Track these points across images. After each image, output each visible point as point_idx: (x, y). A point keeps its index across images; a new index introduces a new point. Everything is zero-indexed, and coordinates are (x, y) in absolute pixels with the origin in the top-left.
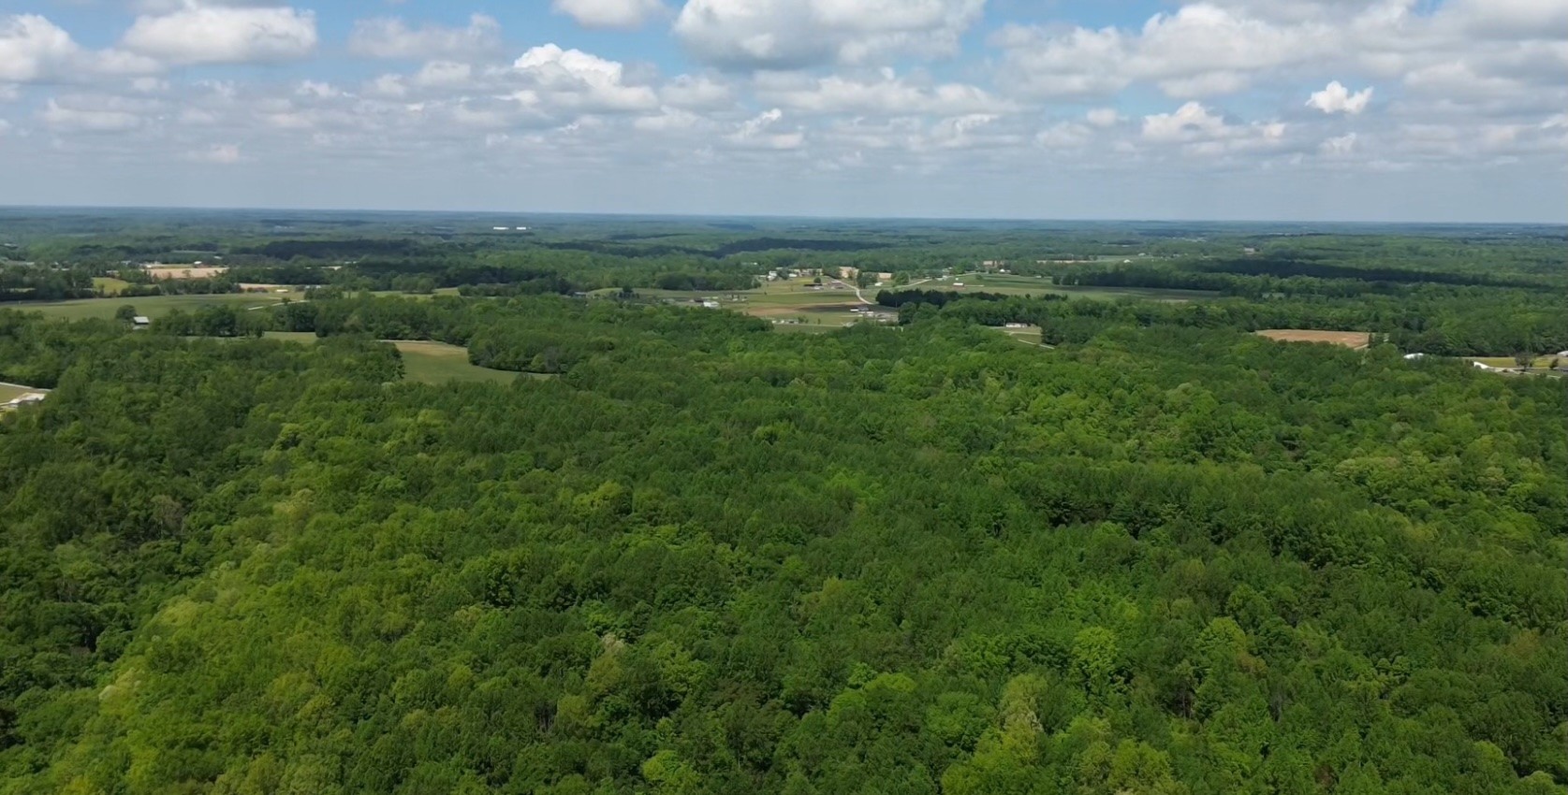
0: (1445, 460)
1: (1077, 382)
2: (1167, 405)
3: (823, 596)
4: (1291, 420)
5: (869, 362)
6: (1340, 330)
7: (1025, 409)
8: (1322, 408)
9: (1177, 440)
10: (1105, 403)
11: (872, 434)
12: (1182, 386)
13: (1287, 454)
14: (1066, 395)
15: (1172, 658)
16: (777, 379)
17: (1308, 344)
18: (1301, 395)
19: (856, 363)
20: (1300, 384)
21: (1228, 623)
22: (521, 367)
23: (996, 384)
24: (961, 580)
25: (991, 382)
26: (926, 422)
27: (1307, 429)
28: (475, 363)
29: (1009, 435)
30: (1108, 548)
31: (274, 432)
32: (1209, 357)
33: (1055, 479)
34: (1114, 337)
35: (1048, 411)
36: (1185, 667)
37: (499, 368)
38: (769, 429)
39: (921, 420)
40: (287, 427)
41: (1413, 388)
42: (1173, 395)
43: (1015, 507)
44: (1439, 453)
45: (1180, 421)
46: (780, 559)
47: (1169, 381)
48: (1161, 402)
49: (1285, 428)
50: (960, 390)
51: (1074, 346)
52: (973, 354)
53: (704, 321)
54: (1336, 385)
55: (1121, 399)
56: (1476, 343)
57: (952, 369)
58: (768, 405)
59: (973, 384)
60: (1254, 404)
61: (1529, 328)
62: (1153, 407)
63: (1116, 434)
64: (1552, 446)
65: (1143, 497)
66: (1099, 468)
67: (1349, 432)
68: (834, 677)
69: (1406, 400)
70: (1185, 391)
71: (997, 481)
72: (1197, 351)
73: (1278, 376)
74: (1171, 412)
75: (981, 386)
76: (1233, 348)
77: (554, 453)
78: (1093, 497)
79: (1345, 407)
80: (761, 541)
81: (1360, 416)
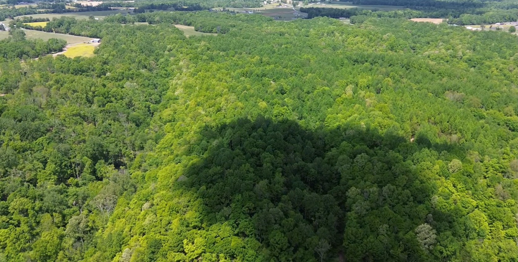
0: (449, 51)
1: (360, 34)
2: (383, 39)
3: (308, 77)
4: (414, 42)
5: (303, 30)
6: (436, 18)
7: (346, 41)
8: (423, 40)
9: (385, 48)
10: (367, 39)
11: (311, 47)
12: (387, 34)
13: (412, 51)
14: (357, 37)
15: (377, 84)
16: (282, 34)
17: (423, 22)
18: (419, 36)
19: (299, 30)
20: (419, 33)
21: (389, 79)
22: (211, 32)
23: (338, 35)
24: (336, 73)
25: (337, 34)
26: (323, 43)
27: (418, 45)
28: (197, 31)
29: (343, 47)
30: (366, 67)
31: (166, 47)
32: (396, 26)
33: (355, 55)
34: (370, 21)
35: (352, 42)
36: (380, 85)
37: (204, 32)
38: (285, 46)
39: (322, 44)
40: (169, 46)
41: (448, 34)
42: (385, 37)
43: (346, 61)
44: (448, 49)
45: (386, 43)
46: (297, 71)
47: (384, 33)
48: (381, 39)
49: (413, 45)
50: (329, 37)
51: (359, 24)
52: (332, 27)
53: (255, 18)
54: (428, 33)
55: (371, 38)
56: (473, 21)
57: (326, 31)
58: (282, 40)
59: (332, 35)
60: (406, 39)
61: (488, 17)
62: (379, 40)
63: (370, 47)
64: (476, 47)
65: (374, 58)
66: (366, 53)
67: (429, 45)
68: (314, 88)
69: (446, 37)
70: (388, 35)
71: (341, 56)
72: (393, 25)
73: (414, 31)
74: (384, 41)
75: (334, 36)
76: (403, 24)
77: (239, 51)
78: (363, 59)
79: (429, 39)
80: (292, 68)
81: (432, 41)
